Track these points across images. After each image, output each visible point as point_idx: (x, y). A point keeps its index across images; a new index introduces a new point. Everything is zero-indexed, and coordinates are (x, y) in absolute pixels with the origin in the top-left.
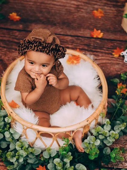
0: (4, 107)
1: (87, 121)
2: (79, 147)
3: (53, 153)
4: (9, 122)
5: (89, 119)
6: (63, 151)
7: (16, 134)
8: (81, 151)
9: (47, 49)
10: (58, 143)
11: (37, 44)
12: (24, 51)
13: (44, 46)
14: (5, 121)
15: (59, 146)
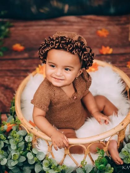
0: (21, 125)
1: (122, 125)
2: (116, 158)
3: (89, 168)
4: (31, 141)
5: (124, 123)
6: (100, 165)
7: (40, 154)
8: (119, 164)
9: (71, 46)
10: (91, 158)
11: (59, 40)
12: (44, 51)
13: (67, 41)
14: (25, 141)
15: (93, 161)
